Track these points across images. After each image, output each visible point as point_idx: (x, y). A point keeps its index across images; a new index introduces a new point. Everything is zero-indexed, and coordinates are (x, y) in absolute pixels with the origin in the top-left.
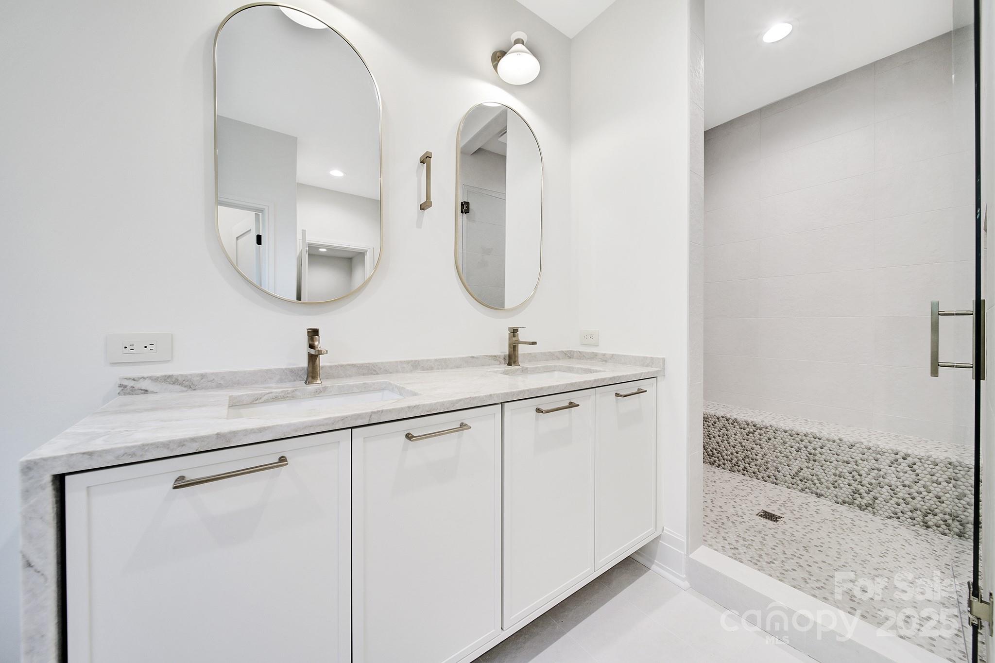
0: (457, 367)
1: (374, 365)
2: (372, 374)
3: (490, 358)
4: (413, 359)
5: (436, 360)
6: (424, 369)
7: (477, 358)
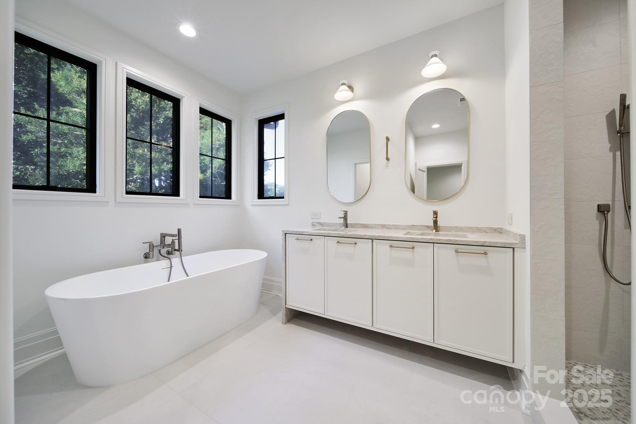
0: (404, 229)
1: (367, 224)
2: (366, 228)
3: (425, 227)
4: (383, 224)
5: (393, 225)
6: (387, 228)
7: (416, 226)
